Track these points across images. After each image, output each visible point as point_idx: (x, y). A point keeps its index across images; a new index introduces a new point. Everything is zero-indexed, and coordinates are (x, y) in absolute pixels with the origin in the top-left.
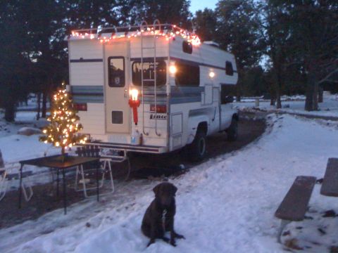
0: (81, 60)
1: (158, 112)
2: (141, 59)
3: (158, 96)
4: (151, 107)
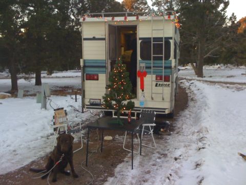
0: (94, 39)
1: (165, 81)
2: (150, 38)
3: (165, 68)
4: (157, 77)
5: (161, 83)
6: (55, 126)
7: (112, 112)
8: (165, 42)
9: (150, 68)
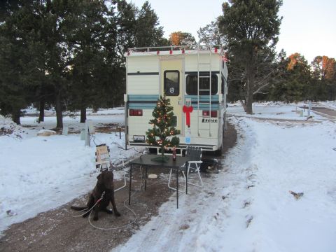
0: (138, 73)
1: (212, 116)
2: (197, 72)
3: (212, 103)
4: (203, 112)
5: (208, 119)
6: (97, 163)
7: (156, 149)
8: (212, 76)
9: (196, 103)
